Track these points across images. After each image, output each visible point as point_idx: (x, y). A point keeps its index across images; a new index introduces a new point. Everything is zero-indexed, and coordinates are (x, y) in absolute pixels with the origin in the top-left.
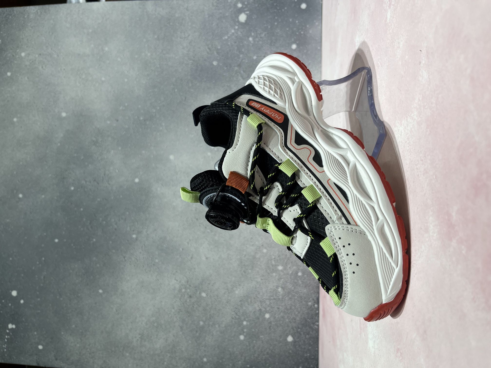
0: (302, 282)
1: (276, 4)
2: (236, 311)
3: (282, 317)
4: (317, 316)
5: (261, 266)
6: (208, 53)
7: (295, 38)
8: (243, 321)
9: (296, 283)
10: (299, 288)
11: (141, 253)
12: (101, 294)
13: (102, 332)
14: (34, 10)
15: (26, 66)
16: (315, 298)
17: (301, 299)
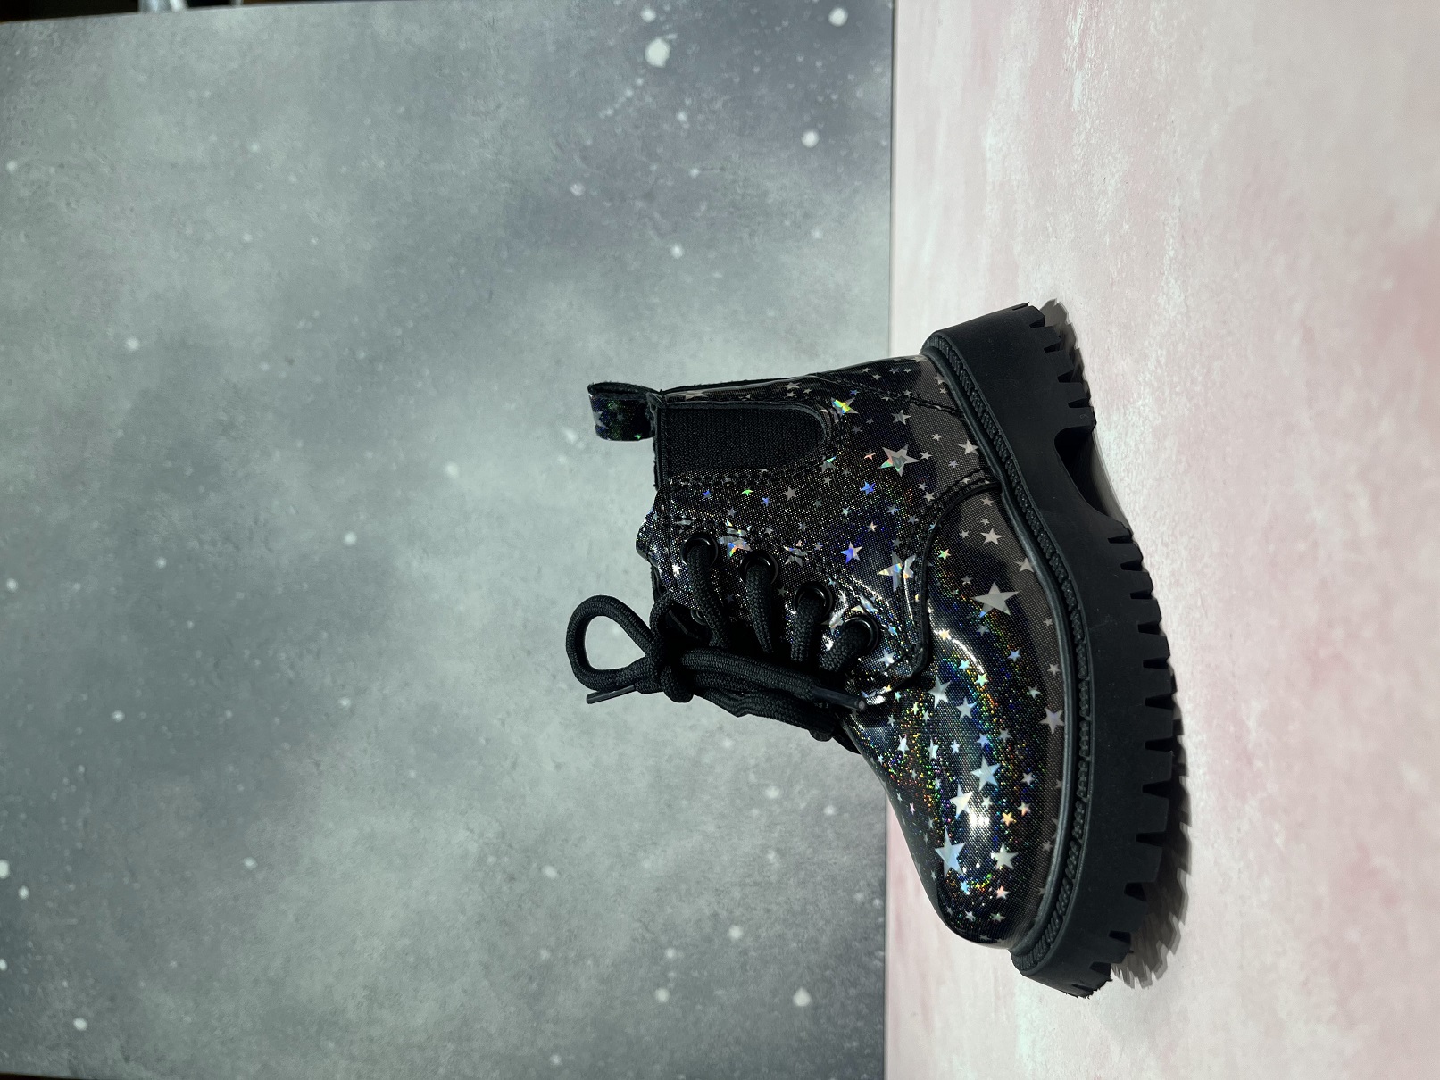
0: (836, 833)
1: (756, 11)
2: (642, 919)
3: (779, 936)
4: (878, 932)
5: (716, 788)
6: (556, 159)
7: (813, 112)
8: (666, 948)
9: (819, 837)
10: (826, 851)
11: (365, 751)
12: (250, 873)
13: (256, 982)
14: (41, 33)
15: (21, 200)
16: (873, 880)
17: (835, 885)
